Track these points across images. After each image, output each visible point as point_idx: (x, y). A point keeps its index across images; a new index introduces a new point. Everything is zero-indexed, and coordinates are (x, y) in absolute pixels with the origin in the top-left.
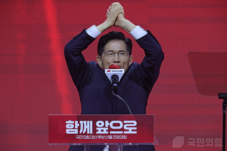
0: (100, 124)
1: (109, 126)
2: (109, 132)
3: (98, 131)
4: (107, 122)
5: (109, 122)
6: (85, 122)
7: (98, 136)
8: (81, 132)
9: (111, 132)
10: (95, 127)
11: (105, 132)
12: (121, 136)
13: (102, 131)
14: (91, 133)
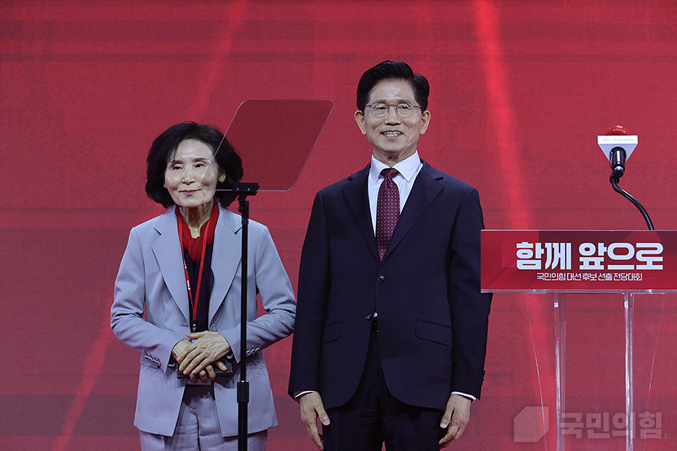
0: (587, 249)
1: (606, 253)
2: (606, 267)
3: (582, 263)
4: (601, 245)
5: (607, 245)
6: (556, 245)
7: (582, 275)
8: (547, 266)
9: (610, 267)
10: (576, 255)
11: (598, 267)
12: (630, 275)
13: (592, 263)
14: (569, 267)
